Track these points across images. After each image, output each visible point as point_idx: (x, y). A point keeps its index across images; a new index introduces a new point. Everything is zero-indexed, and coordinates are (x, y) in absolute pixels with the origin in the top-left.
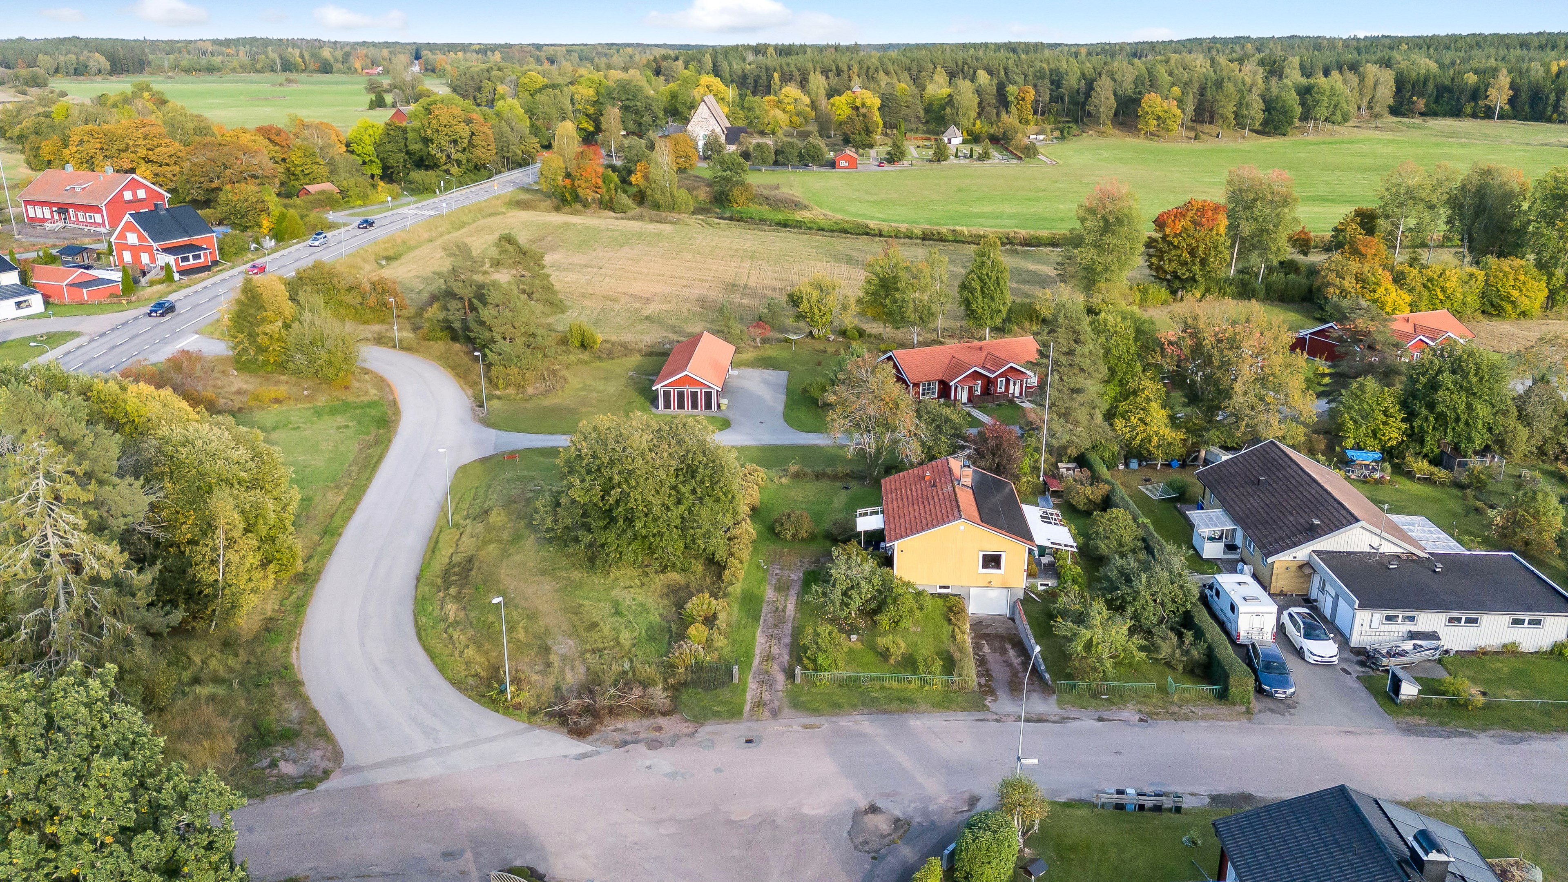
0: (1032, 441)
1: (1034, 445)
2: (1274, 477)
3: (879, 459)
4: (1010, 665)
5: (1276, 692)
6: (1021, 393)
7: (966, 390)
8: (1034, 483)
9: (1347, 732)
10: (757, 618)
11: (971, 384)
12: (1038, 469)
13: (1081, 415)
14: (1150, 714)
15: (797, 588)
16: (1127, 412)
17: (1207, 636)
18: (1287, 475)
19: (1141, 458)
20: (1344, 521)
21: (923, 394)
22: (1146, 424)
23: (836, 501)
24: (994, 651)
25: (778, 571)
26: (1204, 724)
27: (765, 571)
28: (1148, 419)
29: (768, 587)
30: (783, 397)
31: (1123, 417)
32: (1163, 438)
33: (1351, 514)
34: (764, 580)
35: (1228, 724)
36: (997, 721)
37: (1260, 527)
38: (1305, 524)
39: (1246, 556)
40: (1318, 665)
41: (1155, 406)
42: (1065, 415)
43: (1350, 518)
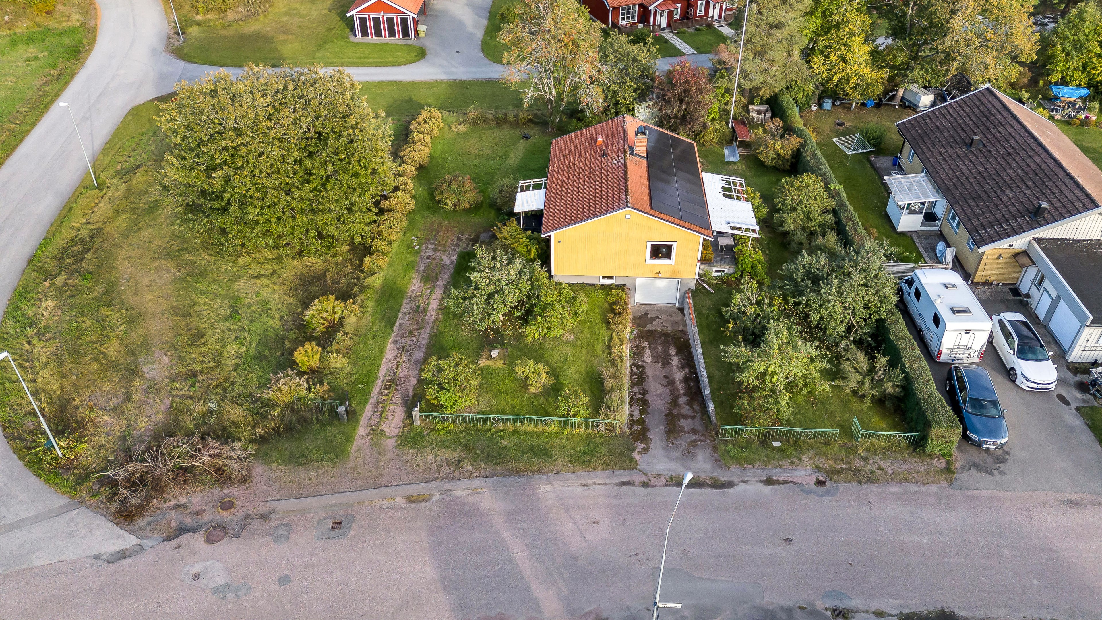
0: (724, 83)
1: (725, 86)
2: (990, 137)
3: (561, 106)
4: (671, 383)
5: (985, 442)
6: (720, 17)
7: (666, 14)
8: (723, 133)
9: (1069, 502)
10: (391, 323)
11: (671, 8)
12: (728, 112)
13: (779, 54)
14: (831, 473)
15: (447, 276)
16: (827, 47)
17: (906, 361)
18: (1007, 136)
19: (835, 96)
20: (1078, 205)
21: (623, 19)
22: (845, 62)
23: (512, 154)
24: (656, 360)
25: (430, 253)
26: (894, 489)
27: (418, 252)
28: (849, 56)
29: (415, 275)
30: (485, 22)
31: (822, 53)
32: (863, 78)
33: (1088, 195)
34: (412, 266)
35: (923, 488)
36: (645, 485)
37: (972, 203)
38: (1028, 205)
39: (947, 231)
40: (1031, 392)
41: (858, 40)
42: (760, 54)
43: (1087, 201)
